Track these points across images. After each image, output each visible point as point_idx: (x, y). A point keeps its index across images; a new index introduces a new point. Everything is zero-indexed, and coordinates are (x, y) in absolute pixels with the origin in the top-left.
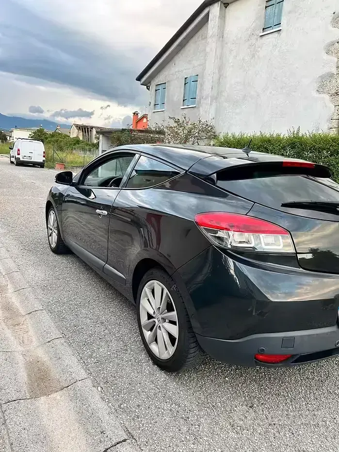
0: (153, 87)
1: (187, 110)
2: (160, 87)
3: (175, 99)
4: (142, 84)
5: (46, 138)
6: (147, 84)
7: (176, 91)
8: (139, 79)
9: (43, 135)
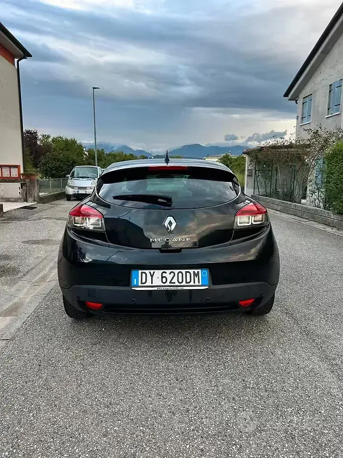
0: (300, 101)
1: (331, 119)
2: (307, 99)
3: (320, 109)
4: (289, 100)
5: (231, 163)
6: (295, 98)
7: (321, 100)
8: (286, 95)
9: (228, 160)
